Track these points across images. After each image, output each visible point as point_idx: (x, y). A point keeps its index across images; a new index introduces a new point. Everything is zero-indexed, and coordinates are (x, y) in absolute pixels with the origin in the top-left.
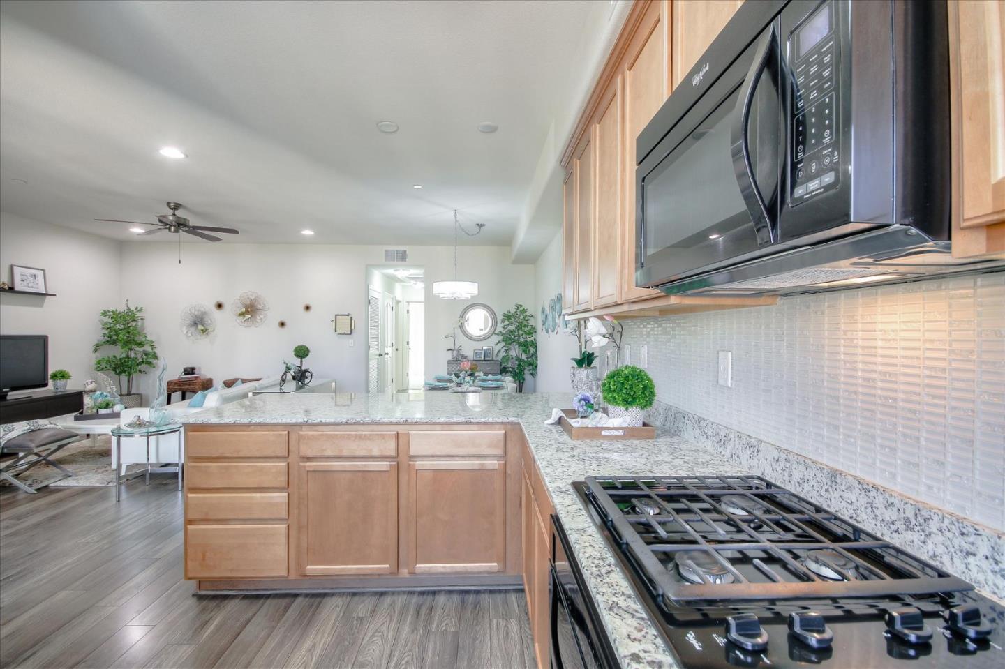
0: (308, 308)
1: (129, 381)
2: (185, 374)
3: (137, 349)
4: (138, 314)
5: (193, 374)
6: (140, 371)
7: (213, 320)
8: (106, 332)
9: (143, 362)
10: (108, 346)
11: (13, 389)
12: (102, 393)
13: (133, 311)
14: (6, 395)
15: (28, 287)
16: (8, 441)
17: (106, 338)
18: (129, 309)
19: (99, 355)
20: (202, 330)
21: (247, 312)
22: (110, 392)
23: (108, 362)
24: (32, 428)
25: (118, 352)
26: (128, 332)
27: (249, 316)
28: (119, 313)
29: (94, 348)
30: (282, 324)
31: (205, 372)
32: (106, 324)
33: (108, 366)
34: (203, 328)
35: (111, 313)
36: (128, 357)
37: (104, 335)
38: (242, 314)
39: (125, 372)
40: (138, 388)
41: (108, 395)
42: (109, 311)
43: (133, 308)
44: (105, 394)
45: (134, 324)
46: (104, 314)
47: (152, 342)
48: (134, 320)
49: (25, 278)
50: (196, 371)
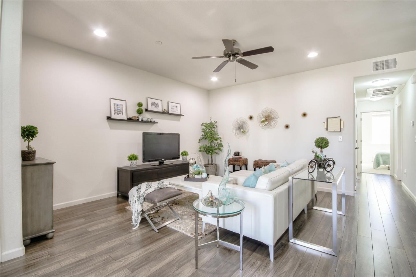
0: (305, 115)
1: (212, 157)
2: (235, 155)
3: (215, 142)
4: (215, 124)
5: (239, 155)
6: (216, 153)
7: (248, 126)
8: (203, 133)
9: (217, 148)
10: (204, 140)
11: (166, 159)
12: (197, 166)
13: (213, 123)
14: (163, 162)
15: (174, 111)
16: (147, 194)
17: (203, 136)
18: (211, 122)
19: (200, 144)
20: (243, 132)
21: (266, 120)
22: (201, 165)
23: (204, 147)
24: (160, 187)
25: (207, 143)
26: (211, 133)
27: (267, 123)
28: (208, 124)
29: (199, 141)
30: (287, 127)
31: (244, 155)
32: (203, 129)
33: (204, 150)
34: (243, 130)
35: (205, 124)
36: (211, 146)
37: (202, 135)
38: (263, 122)
39: (210, 153)
40: (215, 161)
41: (200, 166)
42: (204, 124)
43: (213, 122)
44: (198, 166)
45: (213, 129)
46: (202, 125)
47: (221, 138)
48: (213, 128)
49: (173, 107)
50: (240, 154)
